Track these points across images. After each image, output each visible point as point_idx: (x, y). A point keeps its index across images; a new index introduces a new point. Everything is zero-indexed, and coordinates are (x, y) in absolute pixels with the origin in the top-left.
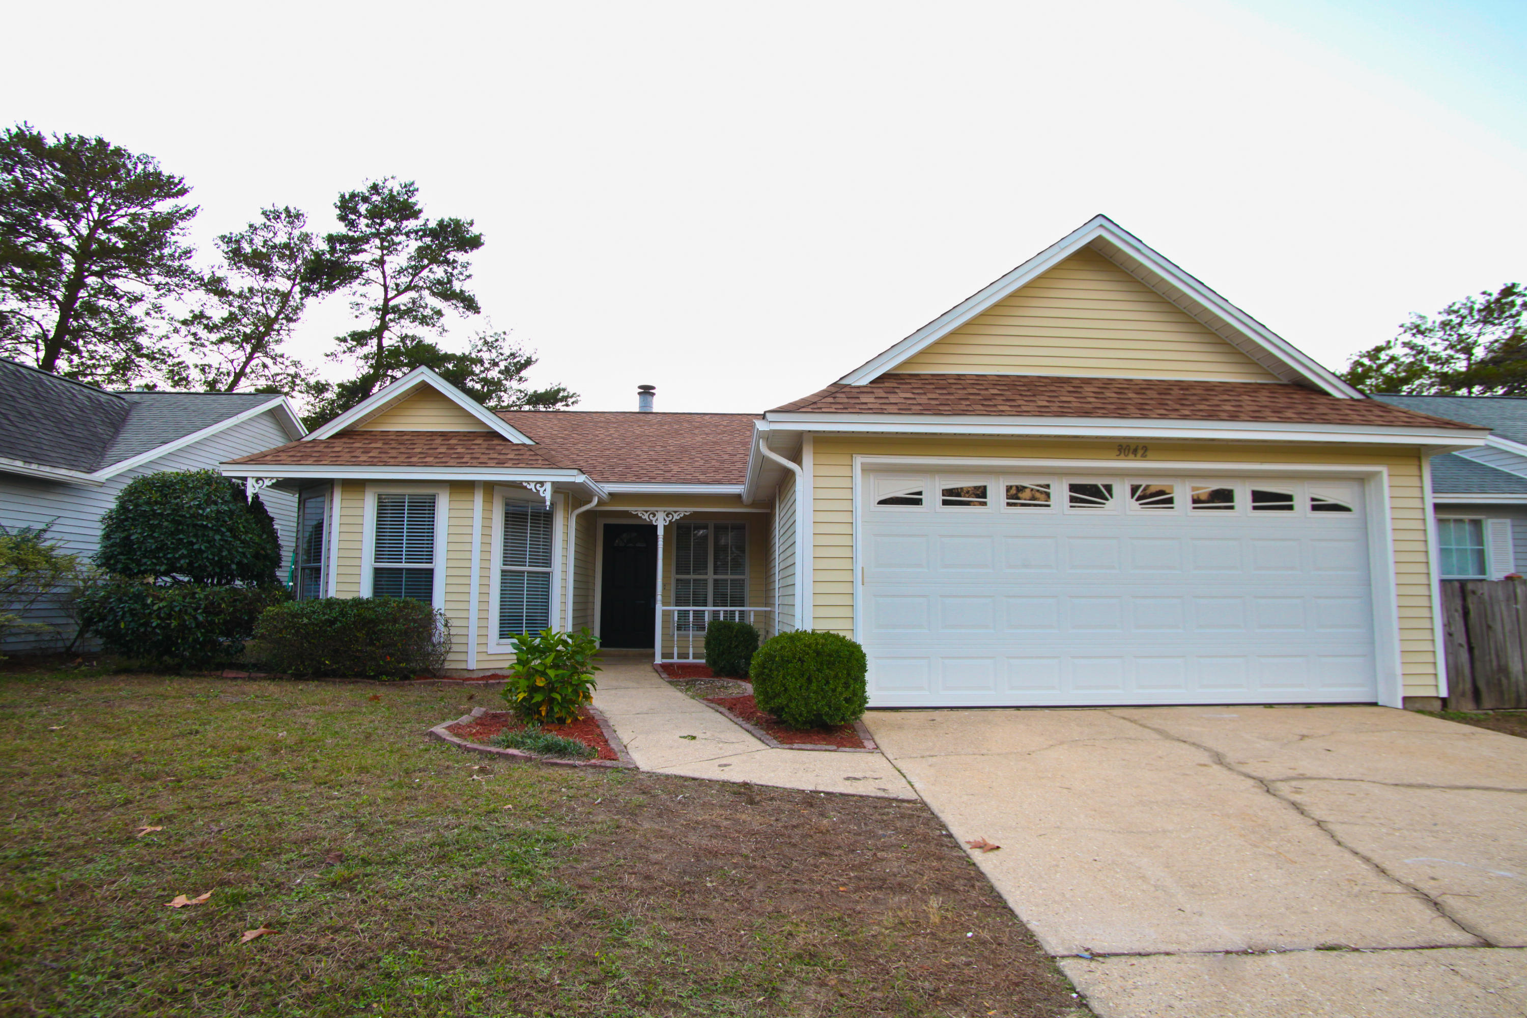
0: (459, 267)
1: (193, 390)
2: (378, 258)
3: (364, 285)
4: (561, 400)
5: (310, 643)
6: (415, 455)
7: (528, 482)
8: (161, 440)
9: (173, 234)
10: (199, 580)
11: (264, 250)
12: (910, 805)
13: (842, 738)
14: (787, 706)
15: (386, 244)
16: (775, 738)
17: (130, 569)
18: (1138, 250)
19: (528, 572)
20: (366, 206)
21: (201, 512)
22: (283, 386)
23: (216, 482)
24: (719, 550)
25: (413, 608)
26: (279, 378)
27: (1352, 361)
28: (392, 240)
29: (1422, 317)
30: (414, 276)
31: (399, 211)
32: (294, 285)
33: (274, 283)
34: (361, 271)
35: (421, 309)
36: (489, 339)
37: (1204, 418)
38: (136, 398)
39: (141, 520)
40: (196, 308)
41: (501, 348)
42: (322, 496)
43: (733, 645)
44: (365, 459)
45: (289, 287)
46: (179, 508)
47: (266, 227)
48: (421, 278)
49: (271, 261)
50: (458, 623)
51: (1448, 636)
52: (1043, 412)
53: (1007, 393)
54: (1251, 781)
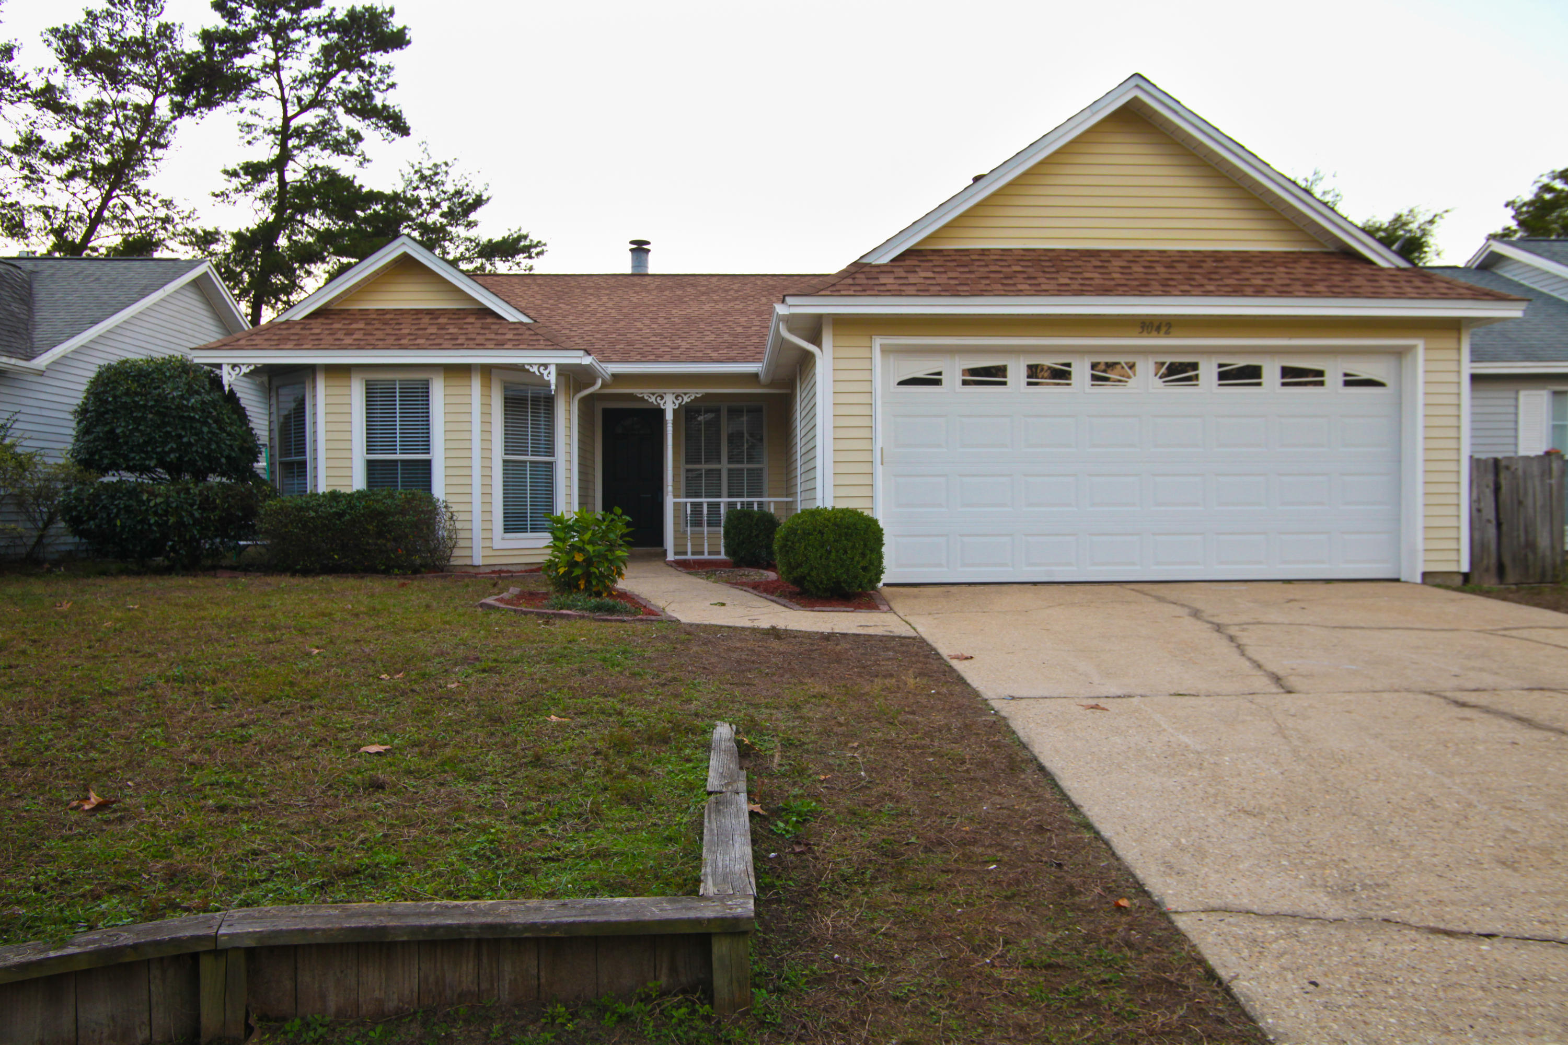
0: (378, 73)
2: (271, 61)
3: (254, 98)
4: (523, 251)
5: (318, 537)
6: (403, 336)
7: (531, 365)
11: (112, 48)
12: (909, 642)
13: (859, 603)
14: (809, 574)
15: (280, 42)
16: (798, 604)
18: (1176, 112)
19: (531, 462)
21: (185, 402)
24: (735, 439)
25: (420, 500)
26: (146, 223)
27: (1540, 185)
28: (288, 36)
30: (321, 86)
33: (128, 94)
34: (249, 80)
35: (334, 132)
36: (427, 173)
37: (1228, 294)
38: (29, 265)
39: (123, 412)
40: (24, 128)
41: (443, 184)
42: (304, 383)
43: (754, 533)
44: (350, 342)
45: (150, 98)
46: (161, 399)
47: (111, 14)
48: (330, 90)
49: (120, 63)
50: (461, 517)
51: (1476, 512)
52: (1062, 291)
53: (1030, 270)
54: (1209, 625)
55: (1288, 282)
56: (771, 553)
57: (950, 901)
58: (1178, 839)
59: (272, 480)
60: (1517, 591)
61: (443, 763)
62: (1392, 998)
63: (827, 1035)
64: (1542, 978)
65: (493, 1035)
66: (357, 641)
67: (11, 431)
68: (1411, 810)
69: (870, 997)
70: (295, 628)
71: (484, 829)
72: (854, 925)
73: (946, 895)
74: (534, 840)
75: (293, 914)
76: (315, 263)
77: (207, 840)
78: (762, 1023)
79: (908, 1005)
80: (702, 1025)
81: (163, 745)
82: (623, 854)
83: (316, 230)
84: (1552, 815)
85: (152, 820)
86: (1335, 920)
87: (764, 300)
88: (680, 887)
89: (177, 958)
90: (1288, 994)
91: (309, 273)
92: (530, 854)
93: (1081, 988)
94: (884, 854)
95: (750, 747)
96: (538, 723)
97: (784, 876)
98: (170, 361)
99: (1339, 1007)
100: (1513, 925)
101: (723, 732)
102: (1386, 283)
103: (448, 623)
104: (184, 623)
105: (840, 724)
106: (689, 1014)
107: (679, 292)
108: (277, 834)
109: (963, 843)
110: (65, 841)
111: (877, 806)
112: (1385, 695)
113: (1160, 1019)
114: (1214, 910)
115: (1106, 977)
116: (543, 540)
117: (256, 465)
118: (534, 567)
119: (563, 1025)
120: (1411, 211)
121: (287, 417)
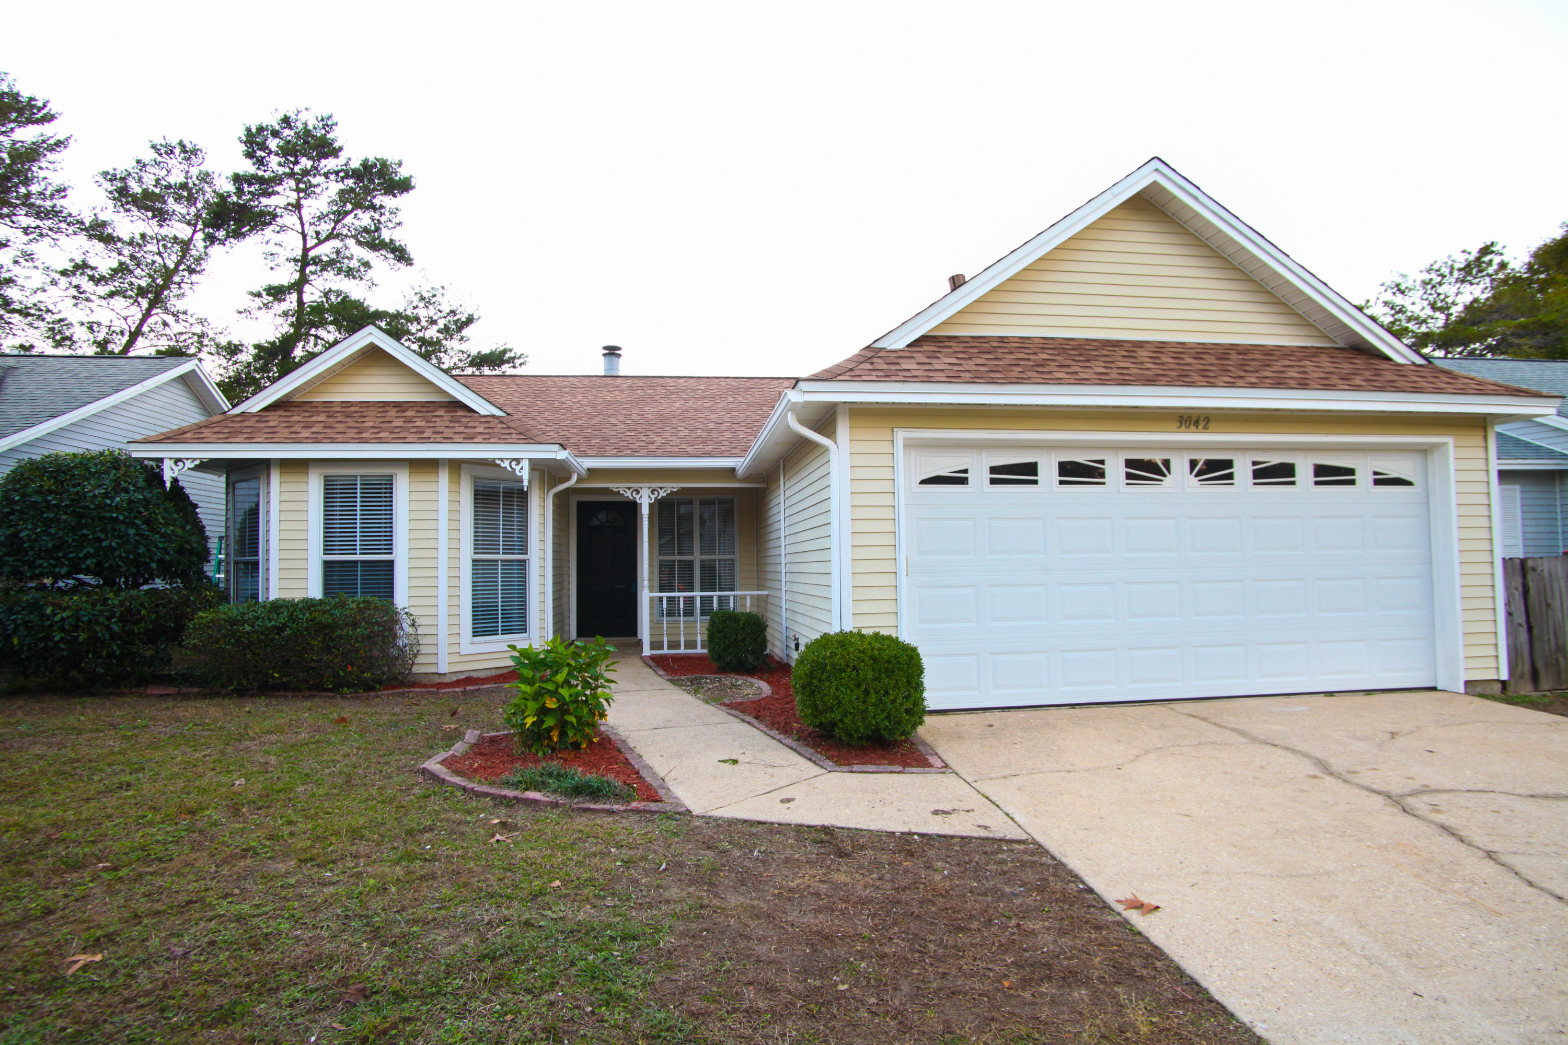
0: (387, 213)
1: (80, 352)
2: (294, 202)
3: (278, 232)
4: (508, 362)
5: (254, 654)
6: (366, 429)
7: (502, 460)
8: (48, 414)
9: (41, 168)
10: (110, 582)
11: (157, 191)
12: (1022, 847)
13: (902, 755)
14: (841, 721)
15: (302, 186)
16: (828, 758)
17: (21, 573)
18: (1196, 199)
19: (502, 561)
20: (277, 140)
21: (108, 502)
22: (188, 347)
23: (125, 465)
26: (183, 338)
28: (310, 182)
29: (1404, 276)
30: (337, 222)
31: (316, 147)
32: (195, 232)
33: (170, 229)
34: (274, 216)
35: (346, 261)
36: (426, 295)
37: (1273, 386)
39: (31, 513)
41: (440, 304)
42: (259, 478)
43: (740, 637)
44: (307, 435)
45: (189, 233)
46: (80, 498)
47: (157, 163)
48: (344, 225)
49: (165, 204)
50: (425, 622)
52: (1103, 380)
53: (1059, 358)
54: (1376, 796)
55: (1324, 376)
59: (228, 581)
60: (1551, 699)
87: (731, 399)
107: (650, 391)
121: (246, 514)
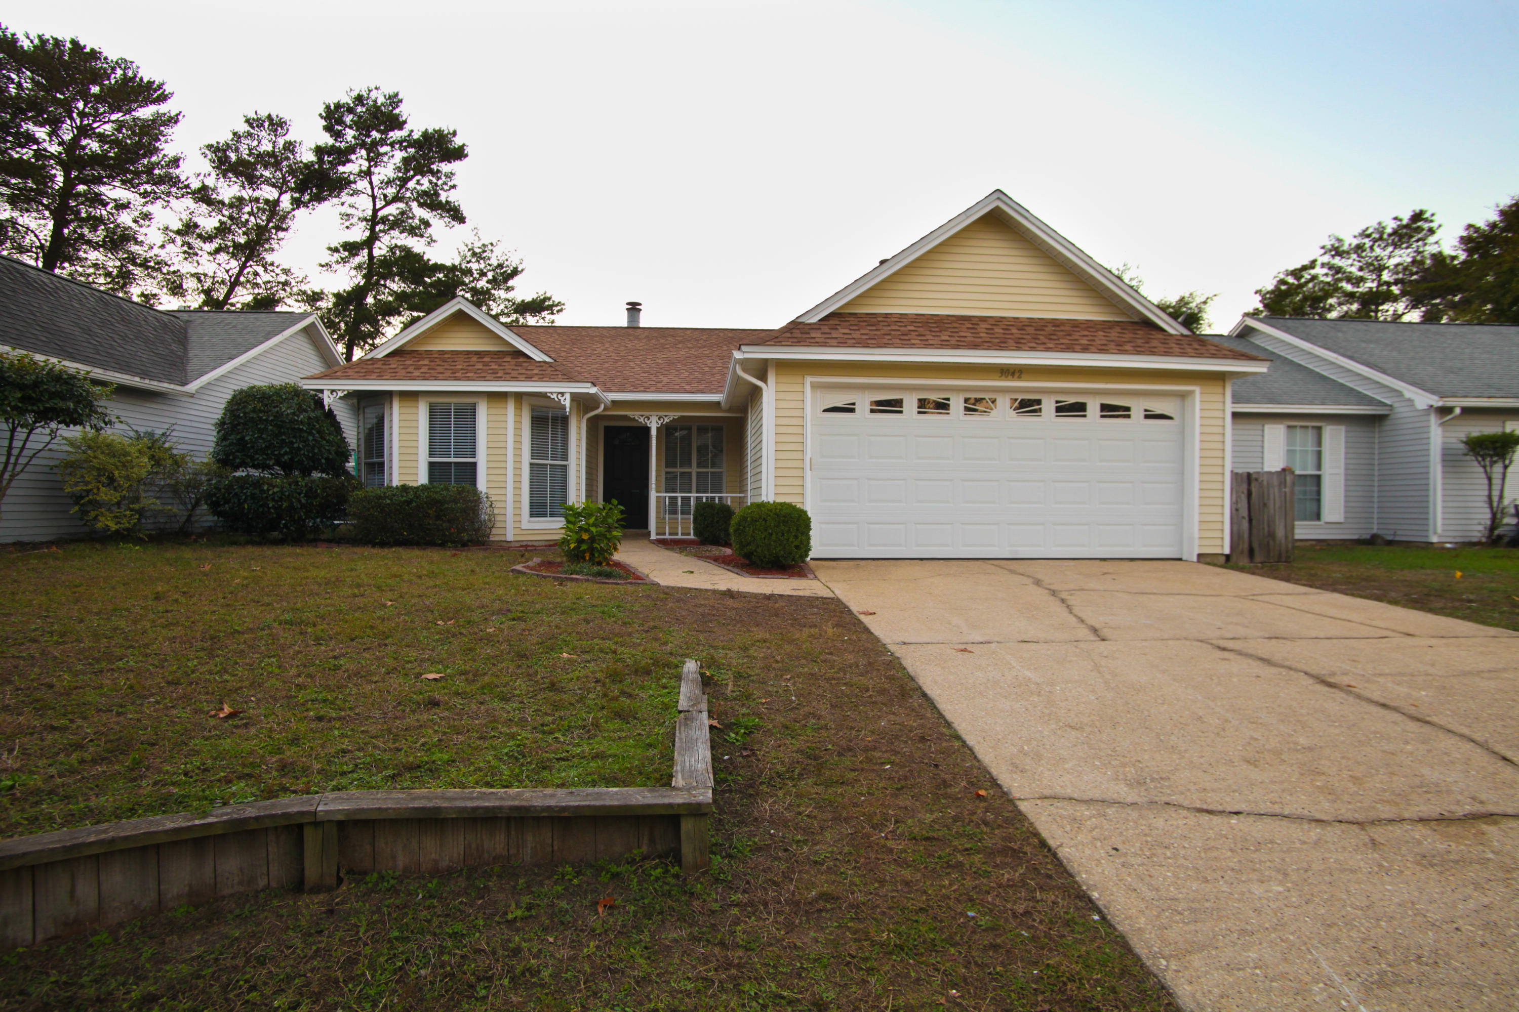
0: (443, 178)
2: (365, 169)
3: (352, 195)
4: (547, 309)
5: (392, 519)
6: (458, 370)
7: (552, 393)
11: (250, 159)
12: (829, 600)
13: (792, 573)
14: (755, 551)
15: (372, 155)
16: (747, 572)
18: (1026, 218)
19: (551, 465)
20: (351, 117)
21: (296, 418)
24: (702, 450)
25: (468, 492)
26: (270, 286)
27: (1278, 279)
28: (378, 151)
29: (1339, 240)
30: (401, 187)
31: (384, 121)
33: (261, 192)
35: (410, 220)
36: (478, 250)
37: (1063, 350)
38: (185, 316)
39: (250, 424)
40: (185, 217)
41: (489, 259)
42: (384, 404)
43: (716, 520)
44: (418, 374)
45: (276, 195)
46: (279, 415)
47: (250, 135)
48: (407, 189)
49: (256, 170)
50: (498, 505)
51: (1235, 511)
52: (944, 345)
53: (921, 329)
54: (1047, 591)
55: (1105, 342)
56: (728, 535)
57: (856, 792)
58: (1022, 747)
59: (359, 476)
60: (1262, 568)
61: (483, 687)
62: (1169, 858)
63: (765, 889)
64: (1272, 842)
65: (519, 887)
66: (420, 596)
67: (169, 438)
68: (1186, 725)
69: (797, 862)
70: (375, 586)
71: (513, 737)
72: (785, 809)
73: (853, 787)
74: (549, 745)
75: (372, 797)
76: (394, 316)
77: (309, 741)
78: (717, 880)
79: (825, 867)
80: (672, 881)
81: (277, 671)
82: (615, 756)
83: (395, 292)
84: (1282, 727)
85: (269, 726)
86: (1132, 804)
87: (725, 348)
88: (658, 780)
89: (287, 827)
90: (1097, 857)
91: (389, 323)
92: (547, 755)
93: (950, 855)
94: (809, 757)
95: (711, 678)
96: (553, 659)
97: (735, 773)
98: (286, 387)
99: (1133, 865)
100: (1253, 805)
101: (691, 666)
102: (1174, 345)
103: (488, 583)
104: (292, 581)
105: (777, 662)
106: (664, 873)
107: (662, 341)
108: (360, 738)
109: (866, 750)
110: (206, 740)
111: (804, 722)
112: (1170, 642)
113: (1006, 876)
114: (1046, 798)
115: (968, 846)
116: (558, 523)
117: (347, 464)
118: (551, 543)
119: (570, 880)
120: (1191, 294)
121: (371, 430)
